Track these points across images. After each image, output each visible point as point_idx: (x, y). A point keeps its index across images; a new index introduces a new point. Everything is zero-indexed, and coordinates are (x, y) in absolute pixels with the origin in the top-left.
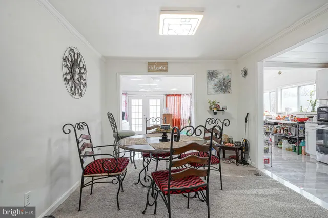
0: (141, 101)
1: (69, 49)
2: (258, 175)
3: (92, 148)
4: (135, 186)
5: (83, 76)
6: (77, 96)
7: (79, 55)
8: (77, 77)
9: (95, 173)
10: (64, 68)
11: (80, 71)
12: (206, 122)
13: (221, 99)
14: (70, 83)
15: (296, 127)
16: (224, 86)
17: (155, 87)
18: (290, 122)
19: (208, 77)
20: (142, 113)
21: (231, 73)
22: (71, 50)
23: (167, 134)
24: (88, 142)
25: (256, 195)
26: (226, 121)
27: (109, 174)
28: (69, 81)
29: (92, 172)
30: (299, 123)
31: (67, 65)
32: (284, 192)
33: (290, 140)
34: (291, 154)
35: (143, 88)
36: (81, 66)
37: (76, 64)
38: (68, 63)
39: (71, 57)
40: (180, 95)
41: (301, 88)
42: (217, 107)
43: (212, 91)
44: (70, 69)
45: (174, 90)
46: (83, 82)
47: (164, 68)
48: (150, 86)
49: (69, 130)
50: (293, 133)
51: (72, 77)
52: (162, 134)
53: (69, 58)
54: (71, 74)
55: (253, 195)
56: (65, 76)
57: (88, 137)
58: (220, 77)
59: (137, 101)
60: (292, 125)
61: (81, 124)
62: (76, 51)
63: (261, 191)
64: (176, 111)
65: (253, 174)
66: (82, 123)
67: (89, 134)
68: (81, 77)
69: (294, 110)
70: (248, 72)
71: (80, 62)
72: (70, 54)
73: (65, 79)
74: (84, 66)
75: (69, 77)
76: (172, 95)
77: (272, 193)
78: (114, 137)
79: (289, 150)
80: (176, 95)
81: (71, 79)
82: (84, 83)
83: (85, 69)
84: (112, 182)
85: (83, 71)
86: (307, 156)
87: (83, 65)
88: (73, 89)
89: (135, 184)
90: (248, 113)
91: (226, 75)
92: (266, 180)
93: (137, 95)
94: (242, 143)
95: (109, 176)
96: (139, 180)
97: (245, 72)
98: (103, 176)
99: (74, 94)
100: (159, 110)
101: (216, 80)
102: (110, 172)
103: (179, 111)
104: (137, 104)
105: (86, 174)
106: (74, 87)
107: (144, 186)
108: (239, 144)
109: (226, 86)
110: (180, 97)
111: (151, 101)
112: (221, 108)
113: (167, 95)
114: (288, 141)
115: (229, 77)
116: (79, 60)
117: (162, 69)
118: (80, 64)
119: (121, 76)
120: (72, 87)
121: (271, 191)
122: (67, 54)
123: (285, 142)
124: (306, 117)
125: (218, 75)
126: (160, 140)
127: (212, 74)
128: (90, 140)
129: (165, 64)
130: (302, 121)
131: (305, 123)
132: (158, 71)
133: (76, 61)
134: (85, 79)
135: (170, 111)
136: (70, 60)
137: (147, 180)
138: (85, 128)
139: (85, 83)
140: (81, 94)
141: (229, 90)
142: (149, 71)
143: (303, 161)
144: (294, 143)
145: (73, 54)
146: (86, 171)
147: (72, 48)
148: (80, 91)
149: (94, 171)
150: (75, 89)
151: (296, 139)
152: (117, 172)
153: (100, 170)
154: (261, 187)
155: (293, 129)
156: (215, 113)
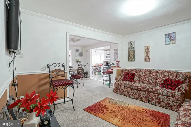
13: (80, 58)
41: (101, 56)
42: (79, 61)
43: (77, 56)
58: (80, 51)
60: (99, 67)
70: (88, 51)
79: (98, 75)
94: (86, 72)
101: (78, 53)
109: (81, 55)
115: (82, 52)
123: (97, 72)
124: (102, 64)
127: (77, 51)
130: (101, 66)
151: (99, 71)
155: (99, 68)
156: (78, 63)
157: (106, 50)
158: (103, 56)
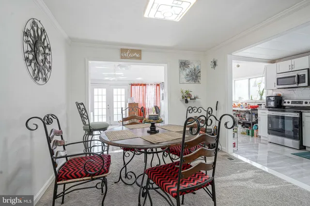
0: (104, 90)
1: (31, 21)
2: (231, 159)
3: (64, 146)
4: (115, 185)
5: (48, 57)
6: (41, 82)
7: (43, 31)
8: (41, 58)
9: (74, 178)
10: (25, 45)
11: (44, 52)
12: (187, 111)
13: (193, 89)
14: (33, 64)
15: (250, 113)
16: (195, 77)
17: (120, 75)
18: (244, 109)
19: (180, 67)
20: (105, 103)
21: (200, 64)
22: (34, 23)
23: (156, 124)
24: (58, 138)
25: (238, 180)
26: (210, 110)
27: (93, 177)
28: (31, 62)
29: (69, 177)
30: (252, 110)
31: (29, 41)
32: (259, 174)
33: (244, 125)
34: (245, 137)
35: (107, 77)
36: (46, 45)
37: (39, 41)
38: (29, 39)
39: (34, 31)
40: (145, 85)
41: (251, 80)
43: (184, 81)
44: (33, 47)
45: (139, 80)
46: (48, 65)
47: (137, 56)
48: (115, 74)
49: (36, 125)
50: (247, 119)
51: (35, 57)
52: (150, 125)
53: (32, 32)
54: (33, 53)
55: (235, 180)
56: (26, 55)
57: (59, 133)
58: (192, 67)
59: (100, 90)
60: (248, 112)
61: (50, 117)
62: (40, 26)
63: (241, 175)
64: (141, 100)
65: (226, 158)
66: (52, 115)
67: (60, 129)
68: (45, 58)
69: (246, 99)
70: (217, 63)
71: (44, 40)
72: (32, 28)
73: (27, 59)
74: (49, 46)
75: (31, 57)
76: (137, 85)
77: (251, 176)
78: (84, 130)
79: (243, 133)
80: (141, 85)
81: (33, 59)
82: (48, 67)
83: (50, 50)
84: (96, 187)
85: (47, 51)
86: (258, 138)
87: (48, 44)
88: (36, 72)
89: (115, 183)
90: (217, 102)
91: (196, 66)
92: (240, 163)
93: (99, 84)
94: (212, 130)
95: (93, 179)
96: (120, 177)
97: (215, 64)
98: (84, 180)
99: (38, 79)
100: (123, 99)
101: (188, 70)
102: (94, 175)
103: (143, 100)
104: (100, 93)
105: (61, 180)
106: (37, 70)
107: (126, 184)
108: (210, 131)
109: (197, 77)
110: (145, 87)
111: (115, 90)
112: (193, 97)
113: (132, 85)
114: (242, 126)
115: (199, 68)
116: (43, 37)
117: (135, 56)
118: (44, 43)
119: (90, 62)
120: (35, 70)
121: (249, 174)
122: (29, 27)
123: (240, 126)
124: (256, 105)
125: (189, 65)
126: (148, 132)
127: (184, 64)
128: (62, 136)
129: (139, 52)
130: (254, 108)
131: (257, 110)
132: (131, 58)
133: (39, 37)
134: (49, 62)
135: (135, 101)
136: (32, 35)
137: (129, 177)
138: (55, 121)
139: (50, 67)
140: (46, 79)
141: (199, 80)
142: (122, 58)
143: (255, 143)
144: (247, 127)
145: (35, 28)
146: (61, 177)
147: (36, 21)
148: (44, 76)
149: (71, 176)
150: (38, 73)
151: (250, 124)
152: (103, 174)
153: (80, 173)
154: (238, 171)
155: (247, 115)
156: (187, 102)
157: (273, 61)
158: (261, 80)
